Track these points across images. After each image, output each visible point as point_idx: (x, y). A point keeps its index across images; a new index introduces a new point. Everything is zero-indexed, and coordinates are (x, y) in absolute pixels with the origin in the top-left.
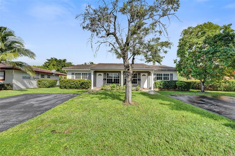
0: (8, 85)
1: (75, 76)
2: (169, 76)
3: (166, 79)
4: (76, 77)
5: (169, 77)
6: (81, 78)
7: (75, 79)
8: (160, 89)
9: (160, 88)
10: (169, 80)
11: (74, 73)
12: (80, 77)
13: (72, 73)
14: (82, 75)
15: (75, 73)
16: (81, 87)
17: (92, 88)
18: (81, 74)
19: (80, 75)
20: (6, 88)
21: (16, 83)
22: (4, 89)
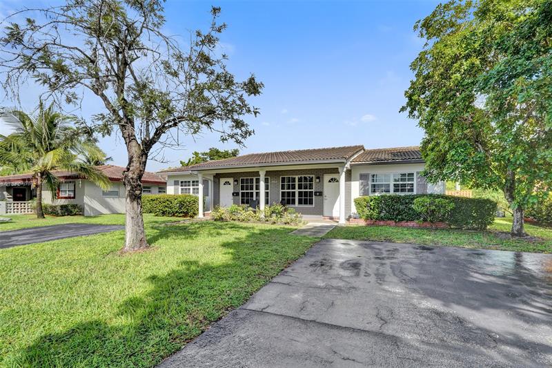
0: (74, 206)
1: (180, 188)
2: (413, 180)
3: (402, 190)
4: (182, 189)
5: (415, 182)
6: (191, 193)
7: (180, 193)
8: (369, 222)
9: (369, 218)
10: (415, 193)
11: (178, 181)
12: (189, 189)
13: (175, 181)
14: (193, 185)
15: (180, 180)
16: (181, 212)
17: (200, 215)
18: (191, 183)
19: (189, 186)
20: (71, 212)
21: (89, 203)
22: (68, 215)
